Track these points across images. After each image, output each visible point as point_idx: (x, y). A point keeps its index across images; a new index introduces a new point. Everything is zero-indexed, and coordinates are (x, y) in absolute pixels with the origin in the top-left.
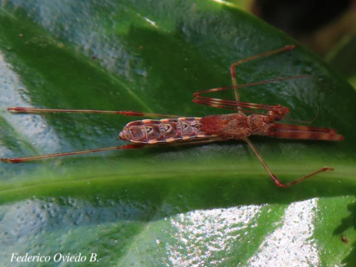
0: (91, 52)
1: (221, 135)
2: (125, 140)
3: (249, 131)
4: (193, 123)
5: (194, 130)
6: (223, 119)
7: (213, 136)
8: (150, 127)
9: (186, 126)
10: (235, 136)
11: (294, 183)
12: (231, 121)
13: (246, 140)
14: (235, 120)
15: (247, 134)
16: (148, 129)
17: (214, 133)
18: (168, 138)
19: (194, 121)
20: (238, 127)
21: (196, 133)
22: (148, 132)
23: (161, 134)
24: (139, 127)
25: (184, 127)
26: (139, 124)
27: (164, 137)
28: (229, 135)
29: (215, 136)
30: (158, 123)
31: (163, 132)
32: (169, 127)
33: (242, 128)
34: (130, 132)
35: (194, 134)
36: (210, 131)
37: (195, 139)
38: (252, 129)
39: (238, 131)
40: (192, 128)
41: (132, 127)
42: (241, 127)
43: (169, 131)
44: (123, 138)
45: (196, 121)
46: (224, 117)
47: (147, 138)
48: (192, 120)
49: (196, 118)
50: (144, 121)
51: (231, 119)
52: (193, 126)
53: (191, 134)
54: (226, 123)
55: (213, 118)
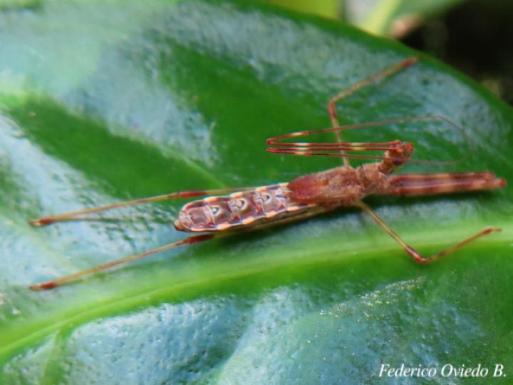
0: (129, 120)
1: (322, 202)
2: (183, 230)
3: (362, 190)
4: (278, 192)
5: (281, 201)
6: (320, 178)
7: (310, 206)
8: (217, 206)
9: (268, 197)
10: (342, 201)
11: (442, 254)
12: (333, 179)
13: (360, 204)
14: (337, 177)
15: (360, 195)
16: (215, 210)
17: (311, 201)
18: (245, 218)
19: (279, 189)
20: (344, 186)
21: (284, 204)
22: (215, 213)
23: (234, 214)
24: (201, 208)
25: (265, 199)
26: (201, 205)
27: (239, 217)
28: (333, 201)
29: (313, 205)
30: (227, 200)
31: (236, 211)
32: (243, 203)
33: (349, 187)
34: (189, 217)
35: (282, 207)
36: (303, 198)
37: (284, 214)
38: (366, 186)
39: (345, 192)
40: (278, 198)
41: (191, 210)
42: (348, 185)
43: (244, 207)
44: (181, 228)
45: (283, 188)
46: (322, 175)
47: (214, 222)
48: (276, 188)
49: (281, 184)
50: (207, 200)
51: (332, 176)
52: (278, 196)
53: (277, 208)
54: (326, 183)
55: (306, 179)
